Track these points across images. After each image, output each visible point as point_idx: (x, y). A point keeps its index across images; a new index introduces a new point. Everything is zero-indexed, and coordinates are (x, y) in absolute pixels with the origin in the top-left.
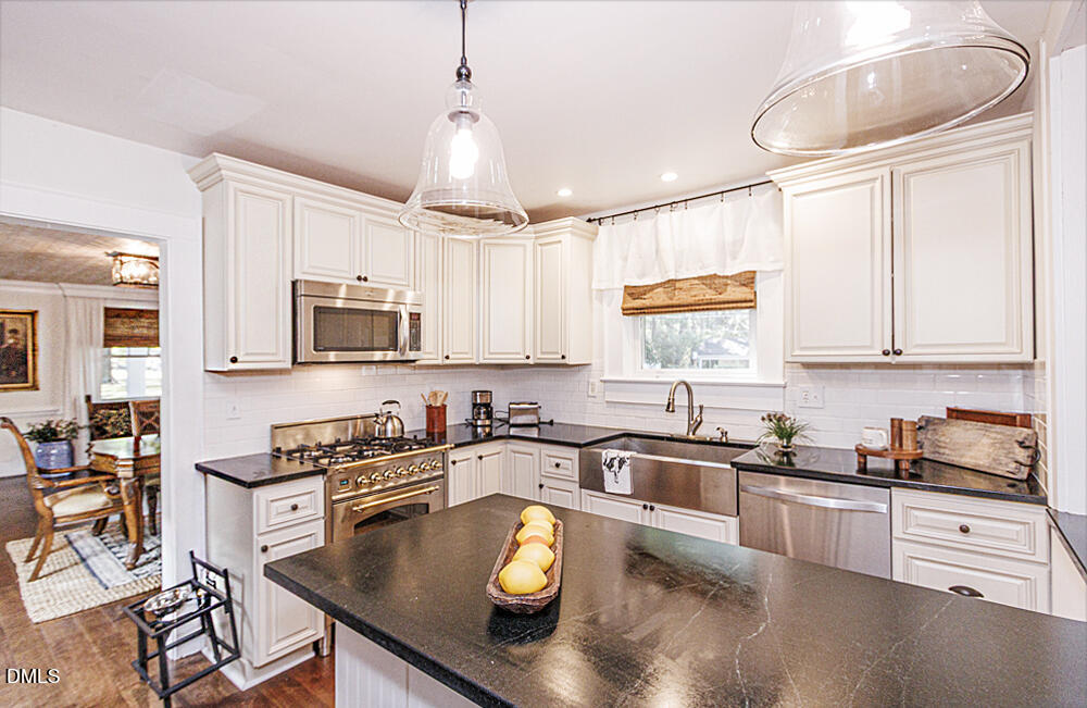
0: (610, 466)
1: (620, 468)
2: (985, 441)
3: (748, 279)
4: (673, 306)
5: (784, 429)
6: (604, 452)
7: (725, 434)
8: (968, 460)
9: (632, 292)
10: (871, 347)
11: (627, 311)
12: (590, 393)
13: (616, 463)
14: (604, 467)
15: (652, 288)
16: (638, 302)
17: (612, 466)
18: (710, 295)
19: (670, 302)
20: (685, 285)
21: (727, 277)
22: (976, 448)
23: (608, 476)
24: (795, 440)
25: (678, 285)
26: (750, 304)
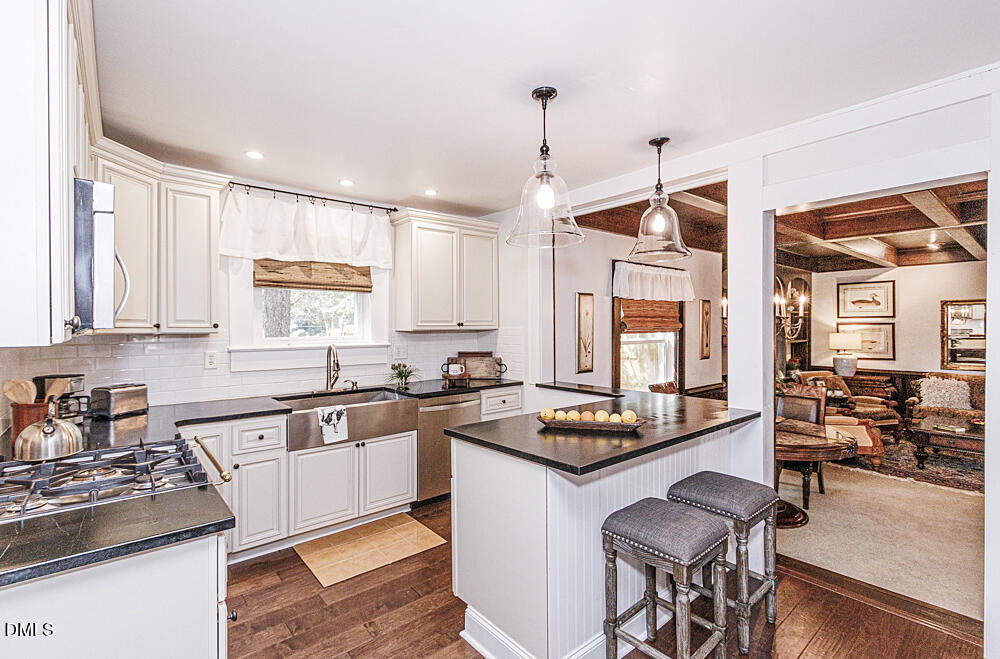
0: (328, 421)
1: (338, 420)
2: (483, 365)
3: (366, 272)
4: (310, 284)
5: (402, 372)
6: (319, 410)
7: (355, 384)
8: (477, 376)
9: (264, 264)
10: (452, 321)
11: (259, 283)
12: (208, 366)
13: (334, 417)
14: (321, 424)
15: (289, 264)
16: (272, 276)
17: (331, 420)
18: (341, 279)
19: (309, 280)
20: (321, 268)
21: (352, 267)
22: (479, 369)
23: (327, 430)
24: (411, 379)
25: (313, 266)
26: (366, 289)
